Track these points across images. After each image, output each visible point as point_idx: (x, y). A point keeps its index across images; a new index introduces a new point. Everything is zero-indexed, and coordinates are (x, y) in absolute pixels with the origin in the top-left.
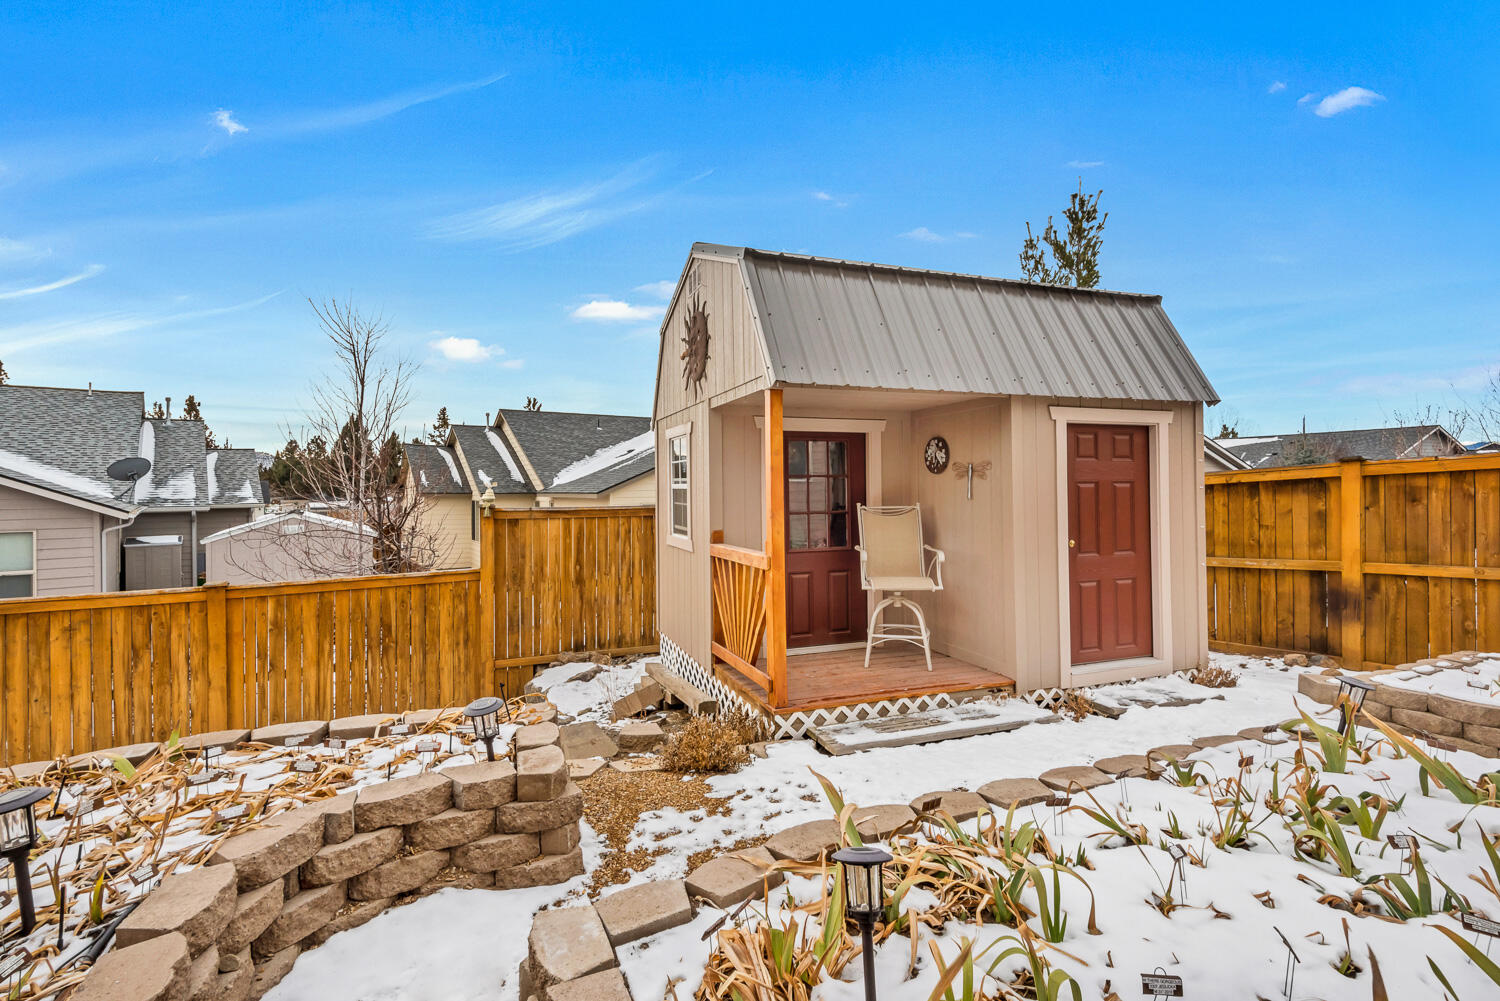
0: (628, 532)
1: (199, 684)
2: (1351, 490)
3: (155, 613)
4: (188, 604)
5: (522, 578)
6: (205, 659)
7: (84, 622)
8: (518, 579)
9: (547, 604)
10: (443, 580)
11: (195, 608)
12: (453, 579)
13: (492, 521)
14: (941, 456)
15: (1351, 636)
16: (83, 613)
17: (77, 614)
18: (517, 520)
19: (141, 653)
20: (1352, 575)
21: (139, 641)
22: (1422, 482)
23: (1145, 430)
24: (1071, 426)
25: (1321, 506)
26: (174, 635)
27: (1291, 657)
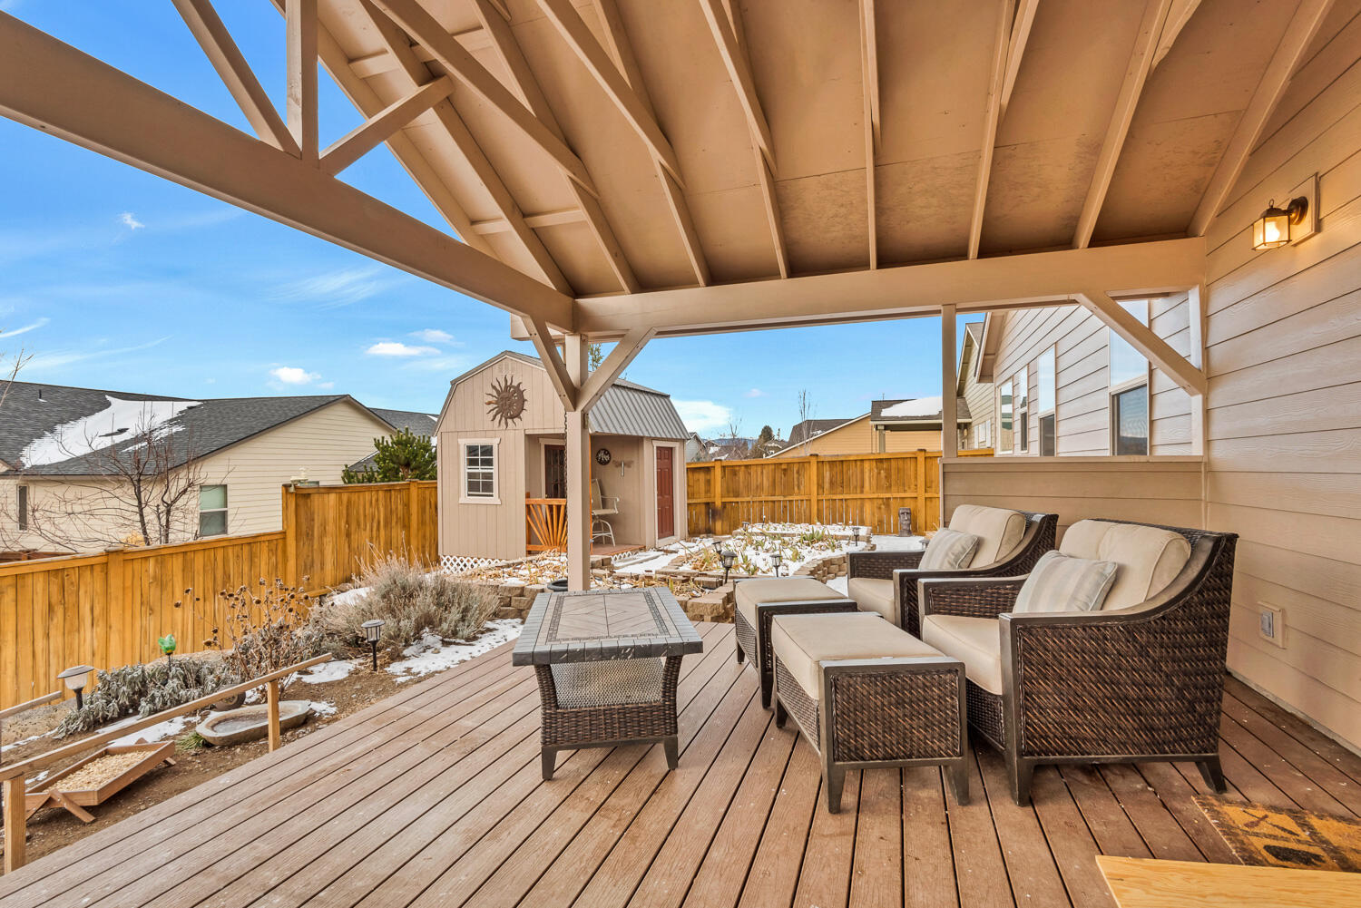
0: (377, 500)
1: (100, 629)
2: (718, 472)
3: (68, 575)
4: (92, 565)
5: (313, 535)
6: (106, 610)
7: (10, 585)
8: (310, 536)
9: (329, 550)
10: (263, 539)
11: (97, 569)
12: (268, 538)
13: (294, 496)
14: (607, 458)
15: (718, 525)
16: (10, 578)
17: (6, 579)
18: (309, 494)
19: (56, 608)
20: (718, 503)
21: (55, 599)
22: (737, 468)
23: (672, 448)
24: (658, 448)
25: (708, 477)
26: (82, 592)
27: (702, 536)
